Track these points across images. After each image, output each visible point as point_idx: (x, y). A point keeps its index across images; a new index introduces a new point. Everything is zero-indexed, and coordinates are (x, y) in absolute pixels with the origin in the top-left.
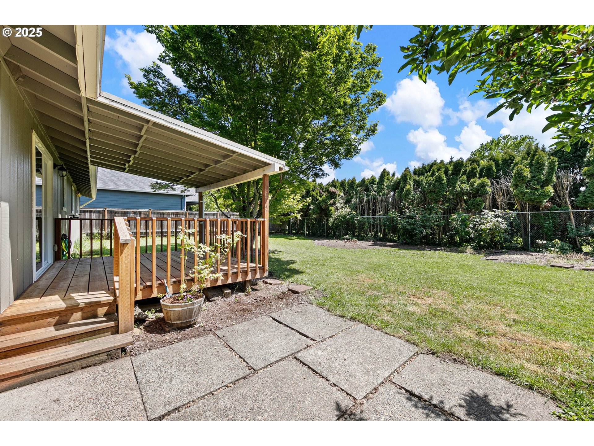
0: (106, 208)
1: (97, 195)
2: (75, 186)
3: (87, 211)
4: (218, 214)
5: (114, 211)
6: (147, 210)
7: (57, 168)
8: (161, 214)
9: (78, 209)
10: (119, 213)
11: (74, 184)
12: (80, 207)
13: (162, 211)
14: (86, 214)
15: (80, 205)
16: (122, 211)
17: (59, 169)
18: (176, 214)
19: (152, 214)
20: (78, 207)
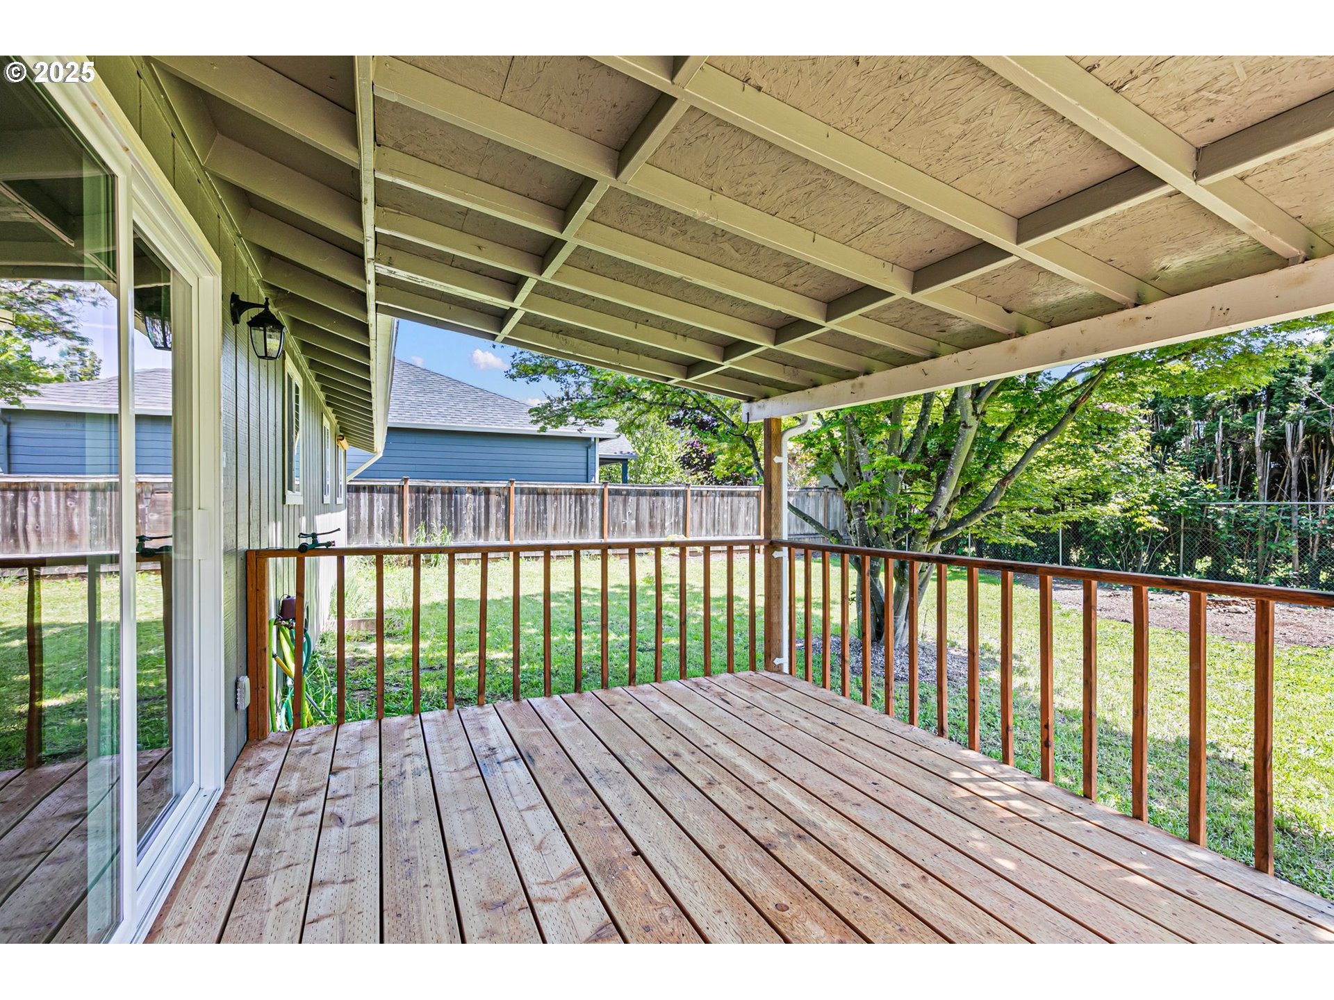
0: (406, 480)
1: (387, 443)
2: (333, 416)
3: (364, 488)
4: (689, 493)
5: (424, 487)
6: (503, 484)
7: (247, 316)
8: (538, 494)
9: (342, 483)
10: (436, 493)
11: (329, 410)
12: (348, 479)
13: (540, 486)
14: (362, 494)
15: (348, 471)
16: (443, 488)
17: (254, 323)
18: (576, 494)
19: (516, 493)
20: (342, 477)
